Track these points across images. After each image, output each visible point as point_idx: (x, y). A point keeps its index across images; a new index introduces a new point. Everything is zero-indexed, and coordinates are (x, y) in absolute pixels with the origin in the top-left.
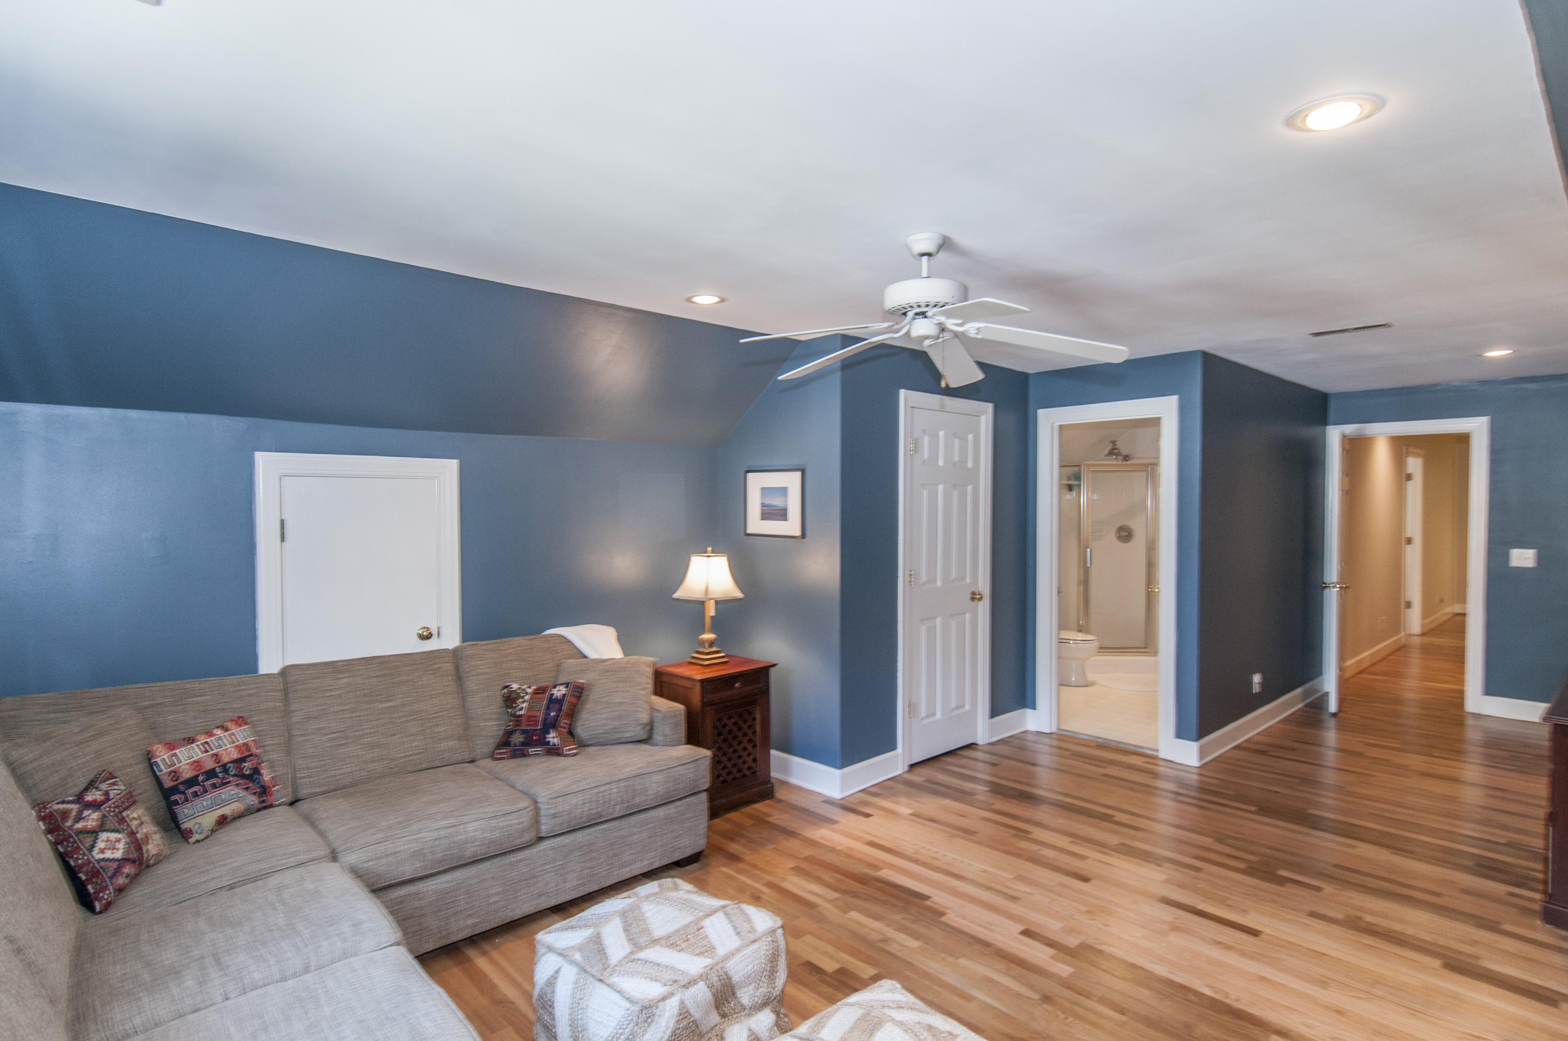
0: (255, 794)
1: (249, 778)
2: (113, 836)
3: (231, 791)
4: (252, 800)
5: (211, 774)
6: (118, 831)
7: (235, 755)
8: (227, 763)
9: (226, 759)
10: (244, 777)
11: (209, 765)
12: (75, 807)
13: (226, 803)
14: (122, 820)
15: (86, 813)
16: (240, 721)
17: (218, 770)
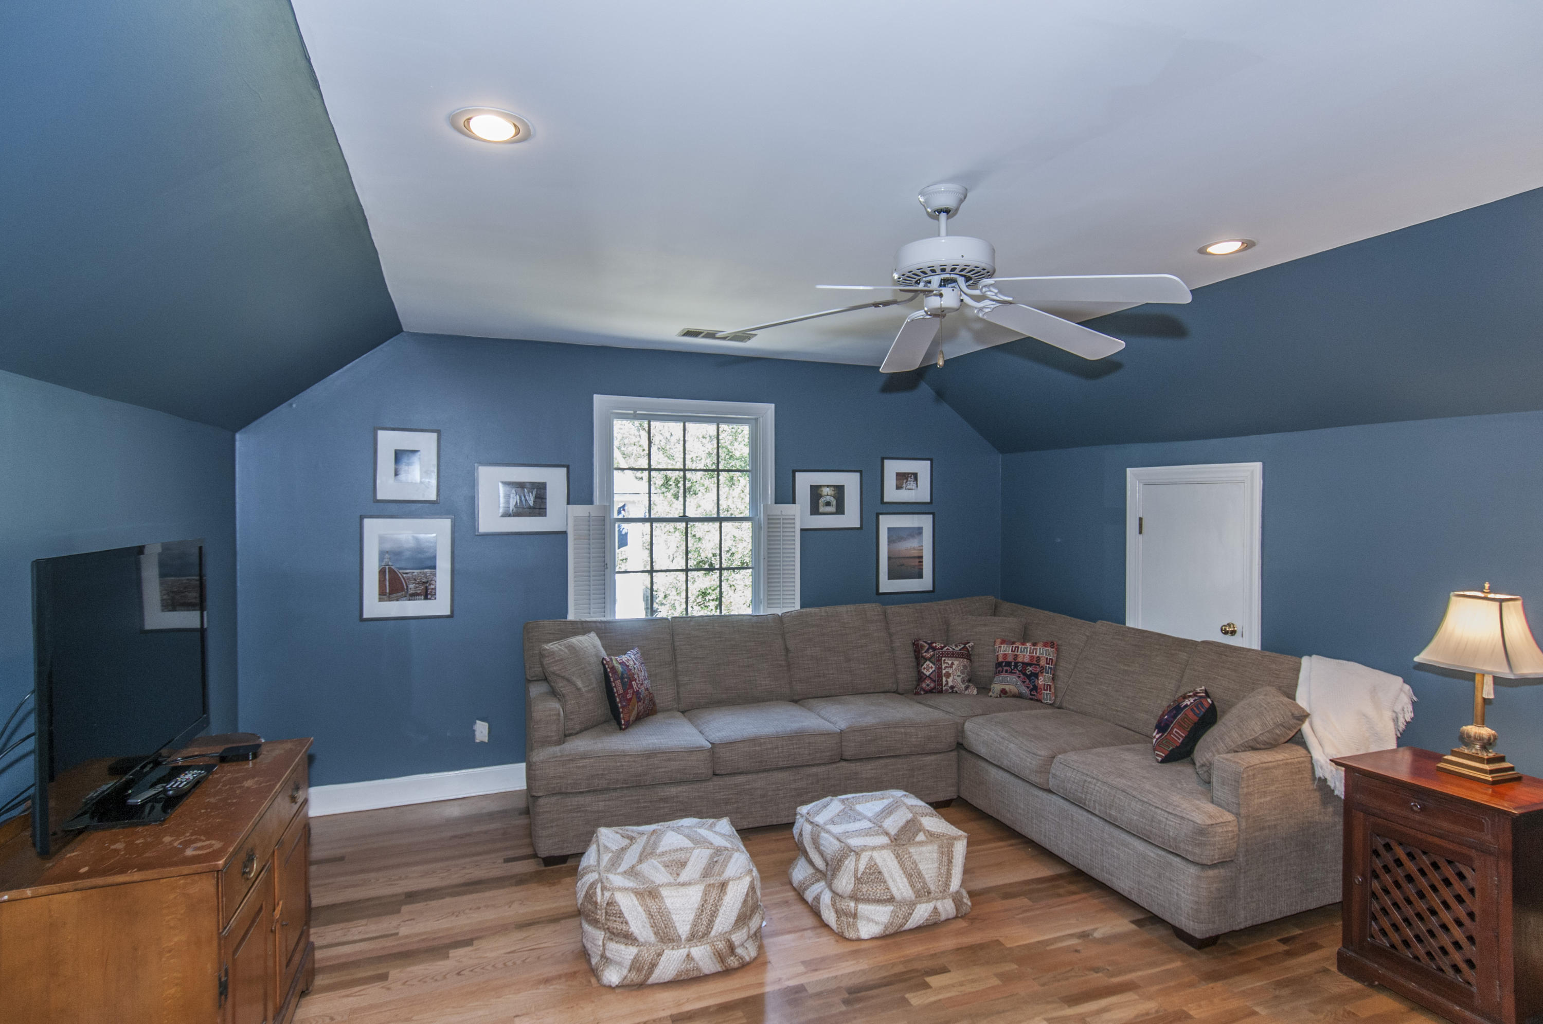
0: (1028, 687)
1: (1029, 677)
2: (931, 665)
3: (1013, 678)
4: (1024, 690)
5: (1008, 664)
6: (934, 664)
7: (1027, 660)
8: (1019, 662)
9: (1020, 660)
10: (1025, 674)
11: (1010, 659)
12: (927, 646)
13: (1008, 683)
14: (939, 660)
15: (930, 651)
16: (1052, 645)
17: (1013, 664)
